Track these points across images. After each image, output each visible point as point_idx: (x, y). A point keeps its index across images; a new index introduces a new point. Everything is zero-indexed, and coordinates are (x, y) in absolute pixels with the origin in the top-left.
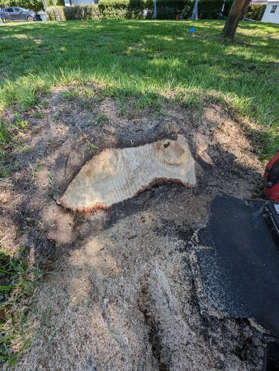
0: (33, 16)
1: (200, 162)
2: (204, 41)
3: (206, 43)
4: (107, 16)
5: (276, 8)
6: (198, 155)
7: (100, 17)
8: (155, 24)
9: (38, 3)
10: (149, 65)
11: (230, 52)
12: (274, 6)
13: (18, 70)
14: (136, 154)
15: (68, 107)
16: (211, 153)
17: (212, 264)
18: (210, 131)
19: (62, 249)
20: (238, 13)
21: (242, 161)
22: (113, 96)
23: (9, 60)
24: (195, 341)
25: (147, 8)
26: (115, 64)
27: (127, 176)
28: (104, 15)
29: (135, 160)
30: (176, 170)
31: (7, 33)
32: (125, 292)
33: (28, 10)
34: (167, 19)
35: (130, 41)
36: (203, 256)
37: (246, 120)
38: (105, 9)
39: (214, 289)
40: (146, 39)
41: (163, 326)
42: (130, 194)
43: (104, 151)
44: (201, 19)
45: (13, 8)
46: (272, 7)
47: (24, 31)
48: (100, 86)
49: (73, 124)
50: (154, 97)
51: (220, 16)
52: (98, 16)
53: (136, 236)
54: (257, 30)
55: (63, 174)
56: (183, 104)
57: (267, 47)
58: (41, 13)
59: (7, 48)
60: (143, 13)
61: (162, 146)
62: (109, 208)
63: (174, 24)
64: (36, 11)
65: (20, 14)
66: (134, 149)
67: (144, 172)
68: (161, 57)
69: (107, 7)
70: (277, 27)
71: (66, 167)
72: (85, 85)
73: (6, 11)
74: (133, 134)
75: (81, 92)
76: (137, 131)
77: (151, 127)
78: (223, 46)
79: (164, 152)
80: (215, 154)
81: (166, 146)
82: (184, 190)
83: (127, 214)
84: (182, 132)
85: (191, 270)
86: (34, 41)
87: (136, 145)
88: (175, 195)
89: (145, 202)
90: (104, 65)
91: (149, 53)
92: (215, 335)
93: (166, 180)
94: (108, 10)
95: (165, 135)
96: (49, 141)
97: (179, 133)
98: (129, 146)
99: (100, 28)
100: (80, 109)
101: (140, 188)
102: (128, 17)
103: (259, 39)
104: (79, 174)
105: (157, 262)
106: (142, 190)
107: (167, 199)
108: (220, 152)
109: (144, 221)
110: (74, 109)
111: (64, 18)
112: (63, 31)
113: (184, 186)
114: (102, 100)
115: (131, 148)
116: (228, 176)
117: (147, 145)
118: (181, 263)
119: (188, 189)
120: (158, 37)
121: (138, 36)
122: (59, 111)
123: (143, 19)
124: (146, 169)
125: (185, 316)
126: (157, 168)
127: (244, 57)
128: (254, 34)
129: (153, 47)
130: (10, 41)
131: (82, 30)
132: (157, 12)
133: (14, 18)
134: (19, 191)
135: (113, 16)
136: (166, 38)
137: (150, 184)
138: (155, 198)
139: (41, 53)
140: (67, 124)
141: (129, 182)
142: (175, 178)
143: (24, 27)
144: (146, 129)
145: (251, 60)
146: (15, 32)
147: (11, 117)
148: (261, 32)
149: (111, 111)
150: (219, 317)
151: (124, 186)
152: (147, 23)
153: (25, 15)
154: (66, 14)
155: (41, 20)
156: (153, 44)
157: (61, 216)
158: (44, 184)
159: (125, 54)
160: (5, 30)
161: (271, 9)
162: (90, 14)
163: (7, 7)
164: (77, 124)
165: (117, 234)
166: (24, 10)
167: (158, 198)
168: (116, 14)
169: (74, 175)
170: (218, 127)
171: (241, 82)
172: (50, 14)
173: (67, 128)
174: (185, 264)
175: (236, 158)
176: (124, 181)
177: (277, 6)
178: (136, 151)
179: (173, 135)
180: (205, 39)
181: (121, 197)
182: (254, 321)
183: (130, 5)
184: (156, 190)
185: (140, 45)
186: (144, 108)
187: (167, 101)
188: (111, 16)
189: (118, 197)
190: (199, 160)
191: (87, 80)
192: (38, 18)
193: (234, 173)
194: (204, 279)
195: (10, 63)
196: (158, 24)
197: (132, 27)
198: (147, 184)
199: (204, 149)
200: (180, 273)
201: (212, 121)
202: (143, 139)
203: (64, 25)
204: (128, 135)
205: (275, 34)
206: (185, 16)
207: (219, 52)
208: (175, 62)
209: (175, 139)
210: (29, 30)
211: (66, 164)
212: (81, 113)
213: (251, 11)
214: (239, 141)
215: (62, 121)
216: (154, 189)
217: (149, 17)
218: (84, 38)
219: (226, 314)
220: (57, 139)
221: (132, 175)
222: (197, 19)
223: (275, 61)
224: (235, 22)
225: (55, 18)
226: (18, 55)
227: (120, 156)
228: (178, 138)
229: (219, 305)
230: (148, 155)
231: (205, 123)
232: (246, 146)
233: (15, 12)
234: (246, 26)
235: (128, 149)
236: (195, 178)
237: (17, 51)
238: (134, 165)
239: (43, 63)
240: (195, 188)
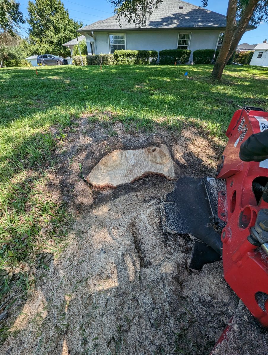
0: (62, 61)
1: (177, 163)
2: (196, 82)
3: (198, 83)
4: (120, 62)
5: (262, 54)
6: (176, 158)
7: (114, 63)
8: (158, 69)
9: (67, 52)
10: (150, 99)
11: (215, 90)
12: (260, 53)
13: (52, 101)
14: (134, 155)
15: (92, 126)
16: (186, 158)
17: (173, 210)
18: (186, 144)
19: (85, 207)
20: (223, 62)
21: (207, 163)
22: (121, 121)
23: (46, 95)
24: (158, 244)
25: (152, 57)
26: (124, 98)
27: (127, 168)
28: (118, 61)
29: (133, 159)
30: (161, 167)
31: (43, 75)
32: (122, 224)
33: (58, 57)
34: (168, 64)
35: (137, 81)
36: (168, 206)
37: (216, 139)
38: (119, 57)
39: (172, 222)
40: (149, 80)
41: (143, 240)
42: (129, 180)
43: (114, 151)
44: (196, 64)
45: (48, 55)
46: (259, 53)
47: (57, 74)
48: (113, 114)
49: (95, 137)
50: (149, 121)
51: (212, 61)
52: (113, 62)
53: (131, 204)
54: (242, 73)
55: (90, 162)
56: (169, 126)
57: (248, 86)
58: (68, 58)
59: (45, 86)
60: (148, 60)
61: (151, 151)
62: (115, 187)
63: (173, 69)
64: (64, 57)
65: (52, 60)
66: (133, 151)
67: (139, 167)
68: (159, 94)
69: (120, 56)
70: (262, 69)
71: (92, 158)
72: (103, 113)
73: (42, 57)
74: (133, 143)
75: (101, 118)
76: (135, 141)
77: (144, 139)
78: (211, 86)
79: (152, 154)
80: (189, 159)
81: (153, 151)
82: (166, 181)
83: (126, 193)
84: (165, 143)
85: (160, 213)
86: (65, 81)
87: (134, 149)
88: (160, 183)
89: (139, 186)
90: (115, 99)
91: (151, 90)
92: (170, 242)
93: (154, 174)
94: (121, 58)
95: (152, 144)
96: (79, 146)
97: (162, 143)
98: (129, 149)
99: (114, 72)
100: (100, 128)
101: (136, 177)
102: (137, 62)
103: (244, 79)
104: (99, 163)
105: (142, 211)
106: (137, 179)
107: (154, 186)
108: (192, 158)
109: (137, 197)
110: (96, 128)
111: (86, 63)
112: (86, 74)
113: (166, 178)
114: (114, 123)
115: (131, 151)
116: (198, 174)
117: (141, 149)
118: (155, 209)
119: (169, 180)
120: (159, 78)
121: (143, 77)
122: (87, 129)
123: (149, 65)
124: (140, 165)
125: (155, 234)
126: (147, 165)
127: (226, 94)
128: (239, 76)
129: (155, 86)
130: (47, 81)
131: (100, 73)
132: (160, 59)
133: (47, 62)
134: (61, 174)
135: (124, 62)
136: (165, 79)
137: (143, 175)
138: (146, 185)
139: (69, 89)
140: (91, 137)
141: (129, 173)
142: (160, 172)
143: (57, 71)
144: (141, 140)
145: (231, 97)
146: (50, 74)
147: (54, 132)
148: (246, 74)
149: (119, 130)
150: (172, 233)
151: (125, 174)
152: (151, 68)
153: (56, 60)
154: (88, 61)
155: (67, 64)
156: (154, 84)
157: (86, 188)
158: (76, 170)
159: (132, 91)
160: (43, 73)
161: (258, 55)
162: (107, 61)
163: (43, 54)
164: (97, 137)
165: (119, 203)
166: (56, 57)
167: (148, 185)
168: (127, 61)
169: (96, 163)
170: (192, 142)
171: (220, 112)
172: (76, 61)
173: (91, 139)
174: (157, 210)
175: (203, 161)
176: (126, 171)
177: (263, 53)
178: (134, 153)
179: (158, 144)
180: (197, 80)
181: (123, 181)
182: (191, 234)
183: (139, 54)
184: (147, 180)
185: (145, 84)
186: (141, 128)
187: (157, 124)
188: (123, 62)
189: (121, 181)
190: (177, 162)
191: (104, 111)
192: (66, 62)
193: (202, 171)
194: (167, 217)
195: (47, 97)
196: (160, 69)
197: (139, 71)
198: (141, 175)
199: (181, 155)
200: (154, 215)
201: (188, 138)
202: (138, 146)
203: (86, 69)
204: (129, 143)
205: (258, 75)
206: (183, 62)
207: (206, 90)
208: (171, 97)
209: (159, 146)
210: (61, 73)
211: (92, 157)
212: (100, 130)
213: (239, 57)
214: (207, 151)
215: (88, 135)
216: (145, 179)
217: (153, 63)
218: (101, 79)
219: (177, 232)
220: (84, 146)
221: (131, 168)
222: (192, 64)
223: (252, 97)
224: (221, 68)
225: (80, 63)
226: (52, 91)
227: (124, 155)
228: (162, 147)
229: (173, 229)
230: (142, 156)
231: (182, 139)
232: (212, 155)
233: (48, 58)
234: (233, 68)
235: (129, 151)
236: (174, 173)
237: (52, 88)
238: (133, 161)
239: (71, 97)
240: (174, 180)
